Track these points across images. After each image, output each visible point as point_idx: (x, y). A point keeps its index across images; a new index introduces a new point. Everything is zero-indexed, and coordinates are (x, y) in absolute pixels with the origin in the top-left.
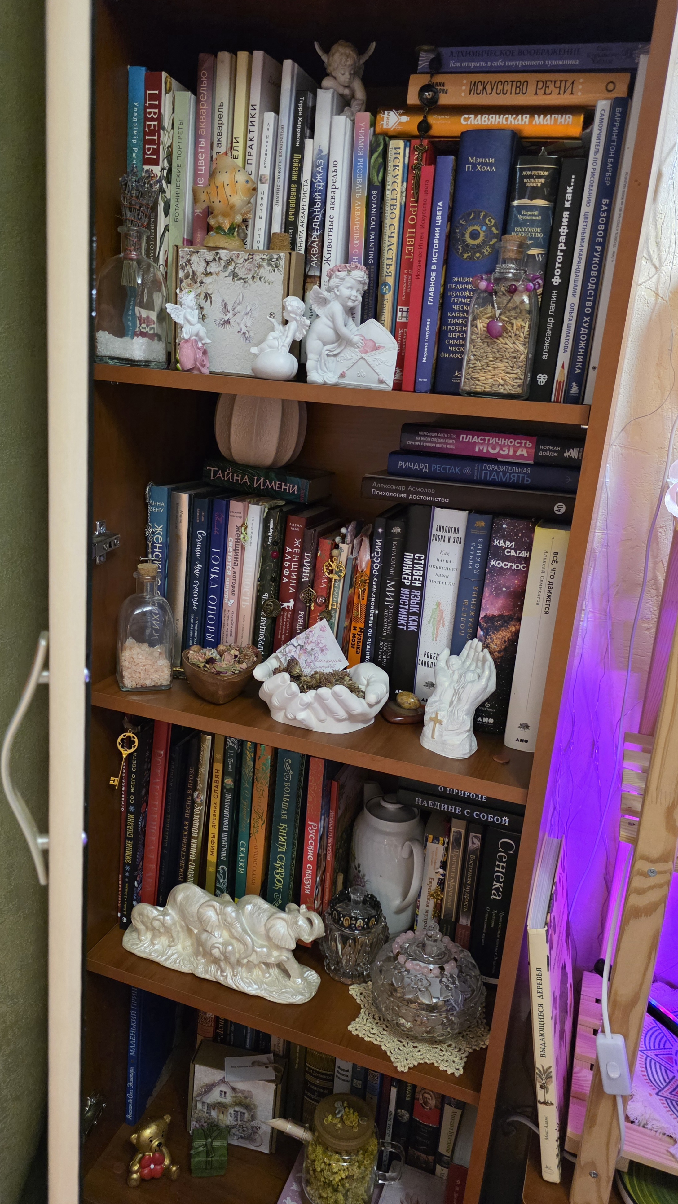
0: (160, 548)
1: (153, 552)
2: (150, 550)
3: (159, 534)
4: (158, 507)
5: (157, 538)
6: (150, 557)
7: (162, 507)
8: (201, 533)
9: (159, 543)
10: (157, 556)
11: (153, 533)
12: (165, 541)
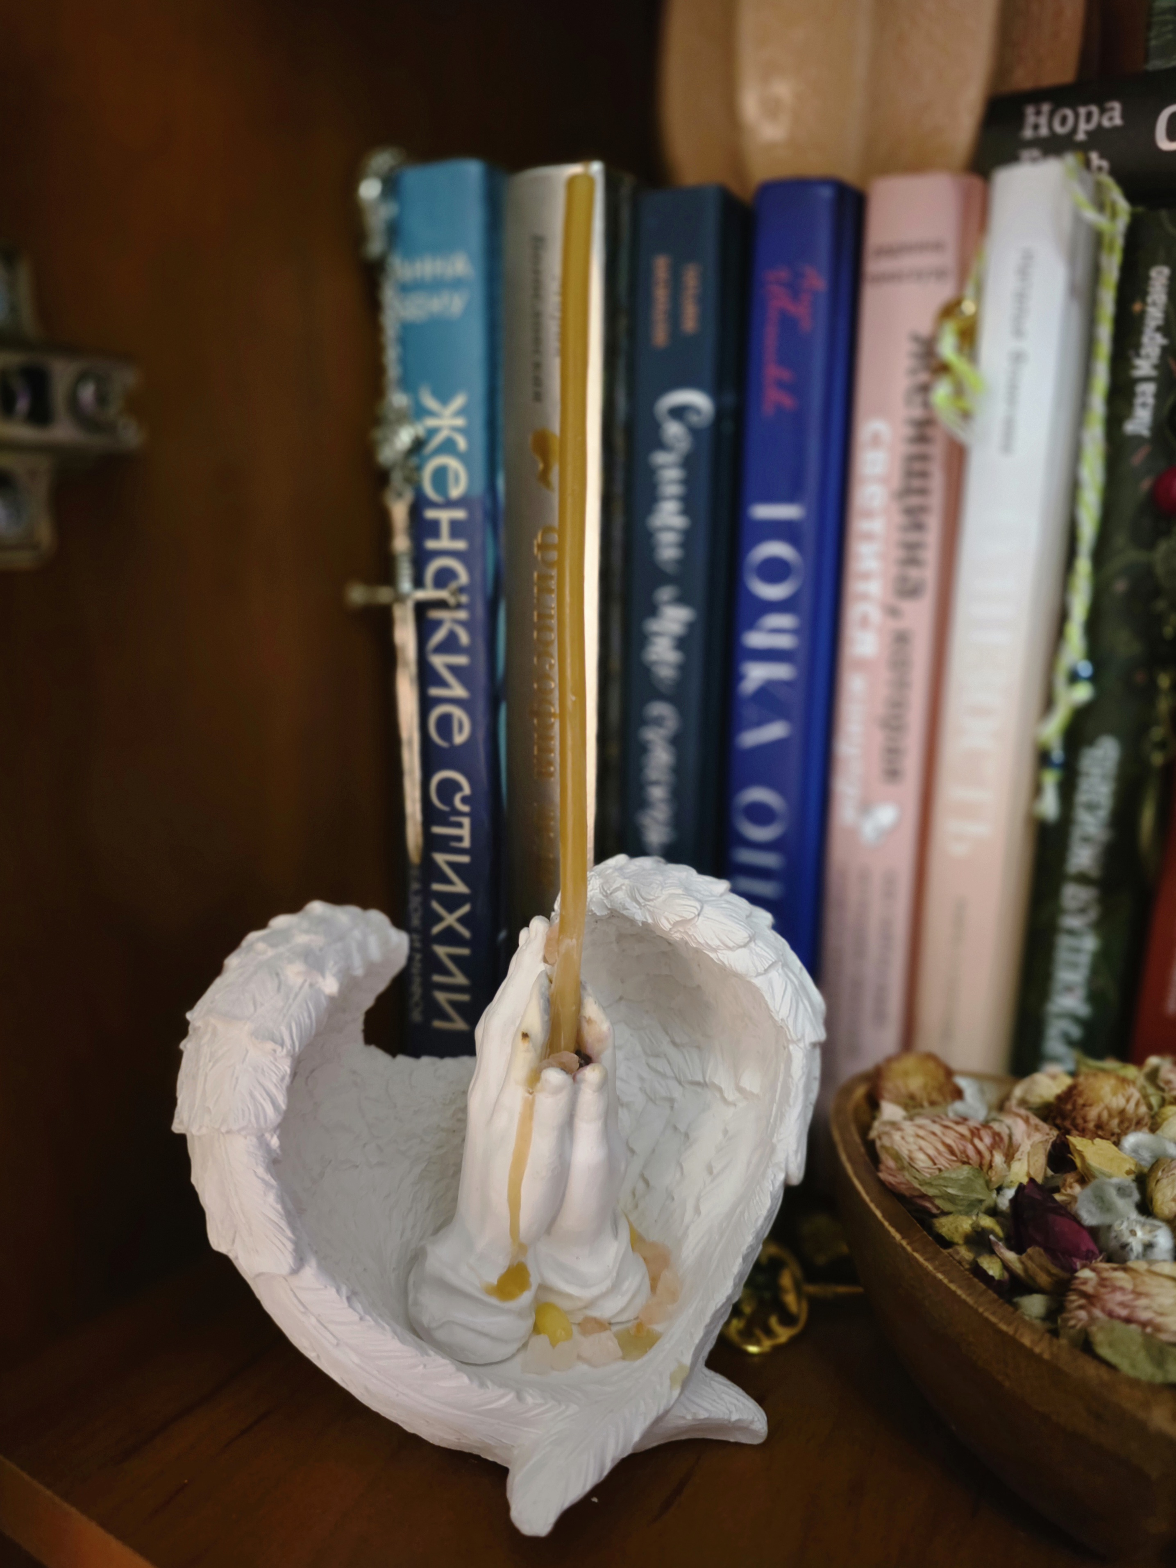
0: (457, 529)
1: (420, 558)
2: (401, 543)
3: (448, 447)
4: (436, 286)
5: (441, 476)
6: (405, 585)
7: (456, 284)
8: (678, 413)
9: (450, 504)
10: (444, 578)
11: (418, 445)
12: (480, 487)
